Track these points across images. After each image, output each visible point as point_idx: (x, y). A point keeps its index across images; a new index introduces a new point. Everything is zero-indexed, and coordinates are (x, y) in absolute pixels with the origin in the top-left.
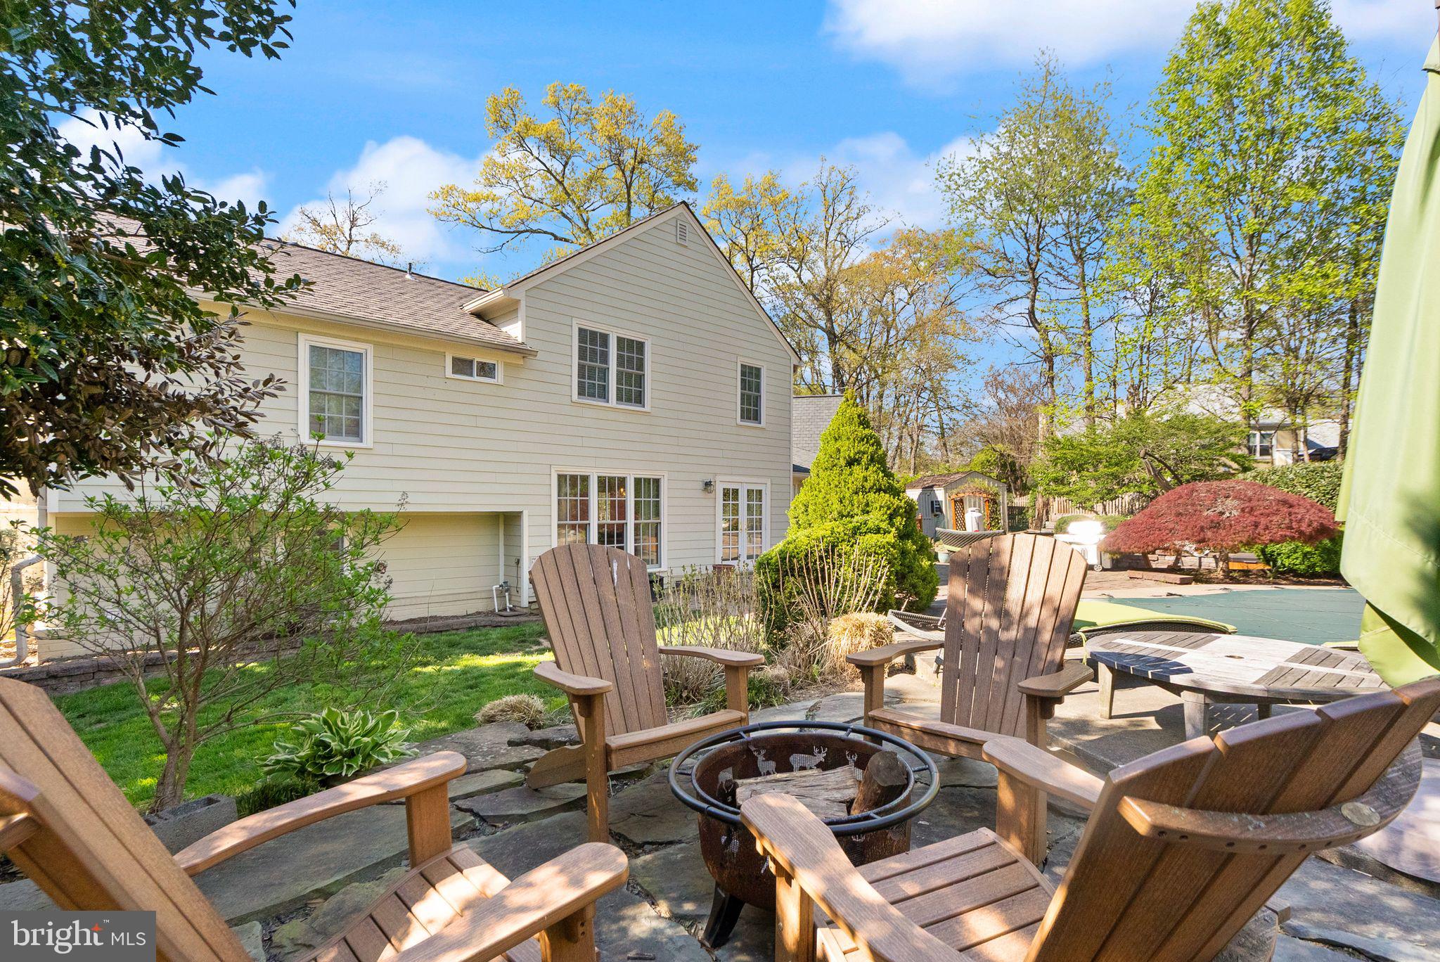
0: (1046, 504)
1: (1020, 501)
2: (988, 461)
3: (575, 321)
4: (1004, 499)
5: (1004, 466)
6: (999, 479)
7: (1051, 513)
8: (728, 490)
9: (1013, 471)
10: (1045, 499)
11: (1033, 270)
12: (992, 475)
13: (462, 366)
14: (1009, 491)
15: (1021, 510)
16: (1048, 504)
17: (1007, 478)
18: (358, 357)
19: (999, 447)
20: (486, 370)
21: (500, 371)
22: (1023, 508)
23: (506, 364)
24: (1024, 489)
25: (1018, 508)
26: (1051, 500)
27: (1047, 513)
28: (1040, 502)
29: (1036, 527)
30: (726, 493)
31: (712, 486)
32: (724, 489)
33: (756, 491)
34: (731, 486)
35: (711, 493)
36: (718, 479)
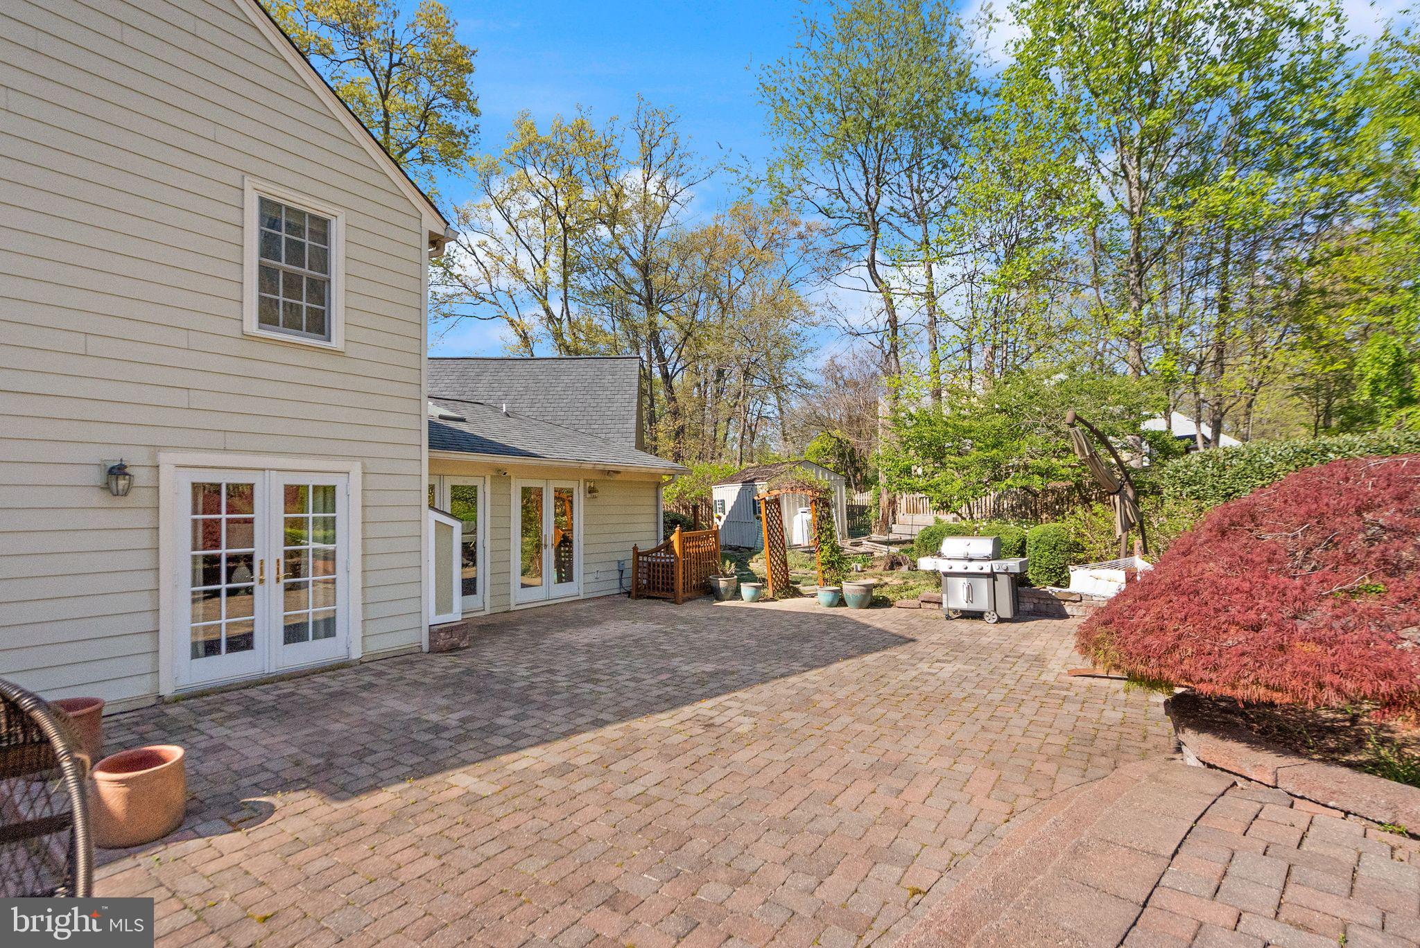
0: (893, 502)
1: (862, 499)
2: (824, 450)
4: (841, 497)
5: (842, 455)
6: (837, 471)
7: (897, 512)
8: (216, 489)
9: (853, 462)
10: (890, 495)
11: (873, 211)
12: (828, 466)
14: (848, 485)
15: (862, 510)
16: (895, 502)
17: (846, 470)
19: (837, 433)
22: (864, 507)
24: (866, 484)
25: (859, 507)
26: (898, 496)
27: (894, 513)
28: (885, 498)
29: (881, 532)
30: (207, 496)
31: (141, 476)
32: (195, 486)
33: (315, 488)
34: (224, 478)
35: (140, 496)
36: (167, 460)
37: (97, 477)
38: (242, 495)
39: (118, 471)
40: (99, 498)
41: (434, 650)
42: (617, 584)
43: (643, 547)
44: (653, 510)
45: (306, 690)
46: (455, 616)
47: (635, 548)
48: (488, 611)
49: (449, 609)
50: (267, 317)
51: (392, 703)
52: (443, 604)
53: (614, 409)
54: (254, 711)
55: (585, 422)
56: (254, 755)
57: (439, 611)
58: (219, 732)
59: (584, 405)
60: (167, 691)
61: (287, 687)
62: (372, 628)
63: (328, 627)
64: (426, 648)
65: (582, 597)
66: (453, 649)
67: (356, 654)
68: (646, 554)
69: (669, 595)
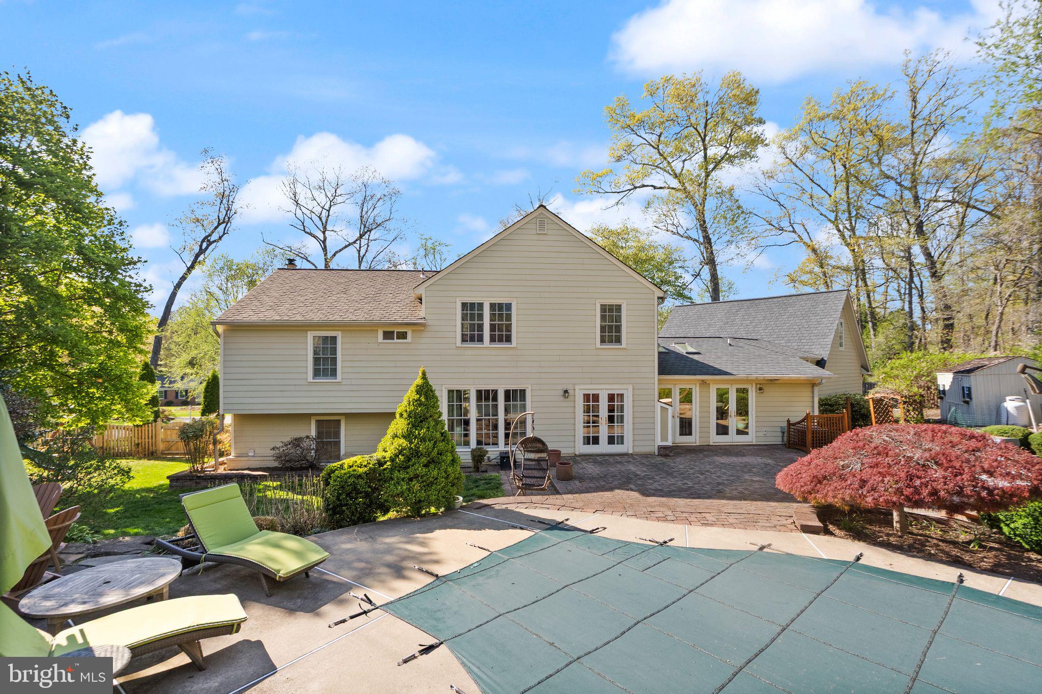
3: (458, 300)
8: (589, 395)
13: (388, 335)
18: (334, 339)
20: (403, 336)
21: (409, 335)
23: (413, 331)
30: (587, 397)
31: (571, 392)
32: (584, 395)
33: (618, 395)
34: (591, 392)
35: (571, 398)
36: (577, 387)
37: (562, 393)
38: (596, 398)
39: (566, 392)
40: (562, 399)
41: (660, 455)
42: (780, 439)
43: (793, 420)
44: (810, 399)
45: (611, 460)
46: (669, 443)
47: (788, 421)
48: (698, 444)
49: (667, 440)
50: (603, 341)
51: (632, 468)
52: (664, 437)
53: (820, 328)
54: (595, 462)
55: (797, 338)
56: (590, 471)
57: (662, 440)
58: (585, 465)
59: (800, 327)
60: (577, 453)
61: (607, 458)
62: (636, 443)
63: (621, 440)
64: (656, 453)
65: (754, 443)
66: (666, 456)
67: (631, 452)
68: (794, 424)
69: (804, 449)
